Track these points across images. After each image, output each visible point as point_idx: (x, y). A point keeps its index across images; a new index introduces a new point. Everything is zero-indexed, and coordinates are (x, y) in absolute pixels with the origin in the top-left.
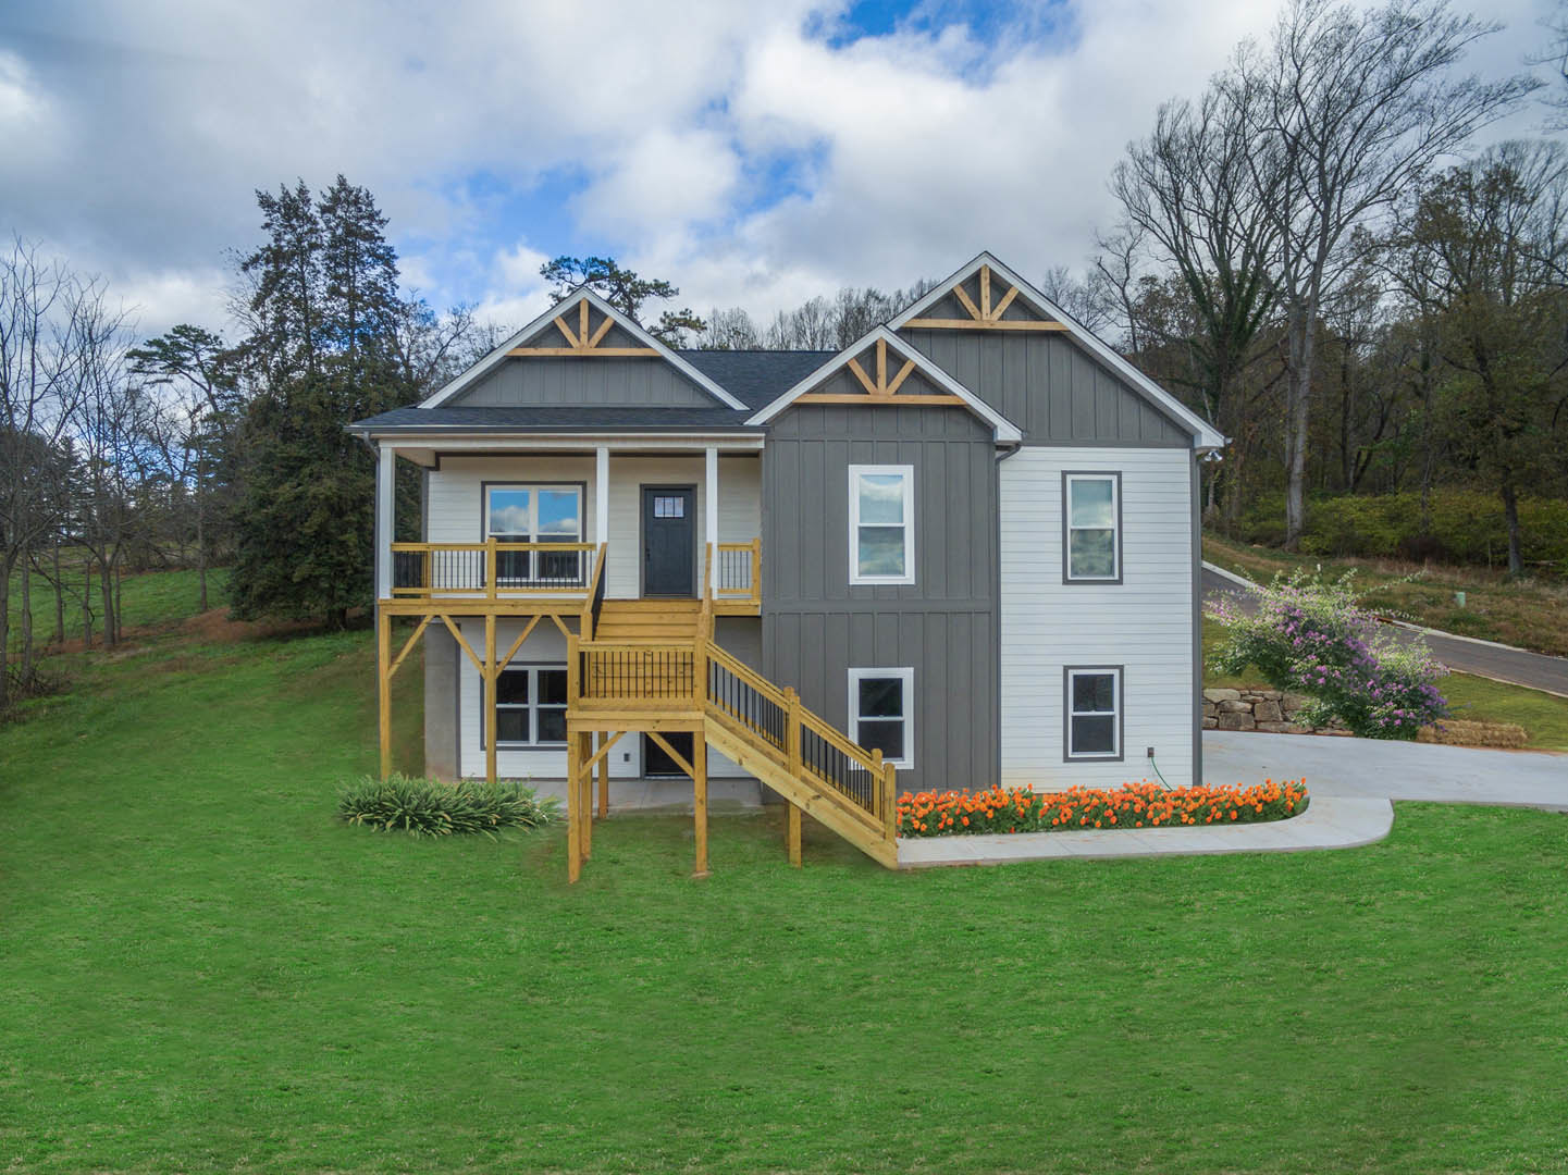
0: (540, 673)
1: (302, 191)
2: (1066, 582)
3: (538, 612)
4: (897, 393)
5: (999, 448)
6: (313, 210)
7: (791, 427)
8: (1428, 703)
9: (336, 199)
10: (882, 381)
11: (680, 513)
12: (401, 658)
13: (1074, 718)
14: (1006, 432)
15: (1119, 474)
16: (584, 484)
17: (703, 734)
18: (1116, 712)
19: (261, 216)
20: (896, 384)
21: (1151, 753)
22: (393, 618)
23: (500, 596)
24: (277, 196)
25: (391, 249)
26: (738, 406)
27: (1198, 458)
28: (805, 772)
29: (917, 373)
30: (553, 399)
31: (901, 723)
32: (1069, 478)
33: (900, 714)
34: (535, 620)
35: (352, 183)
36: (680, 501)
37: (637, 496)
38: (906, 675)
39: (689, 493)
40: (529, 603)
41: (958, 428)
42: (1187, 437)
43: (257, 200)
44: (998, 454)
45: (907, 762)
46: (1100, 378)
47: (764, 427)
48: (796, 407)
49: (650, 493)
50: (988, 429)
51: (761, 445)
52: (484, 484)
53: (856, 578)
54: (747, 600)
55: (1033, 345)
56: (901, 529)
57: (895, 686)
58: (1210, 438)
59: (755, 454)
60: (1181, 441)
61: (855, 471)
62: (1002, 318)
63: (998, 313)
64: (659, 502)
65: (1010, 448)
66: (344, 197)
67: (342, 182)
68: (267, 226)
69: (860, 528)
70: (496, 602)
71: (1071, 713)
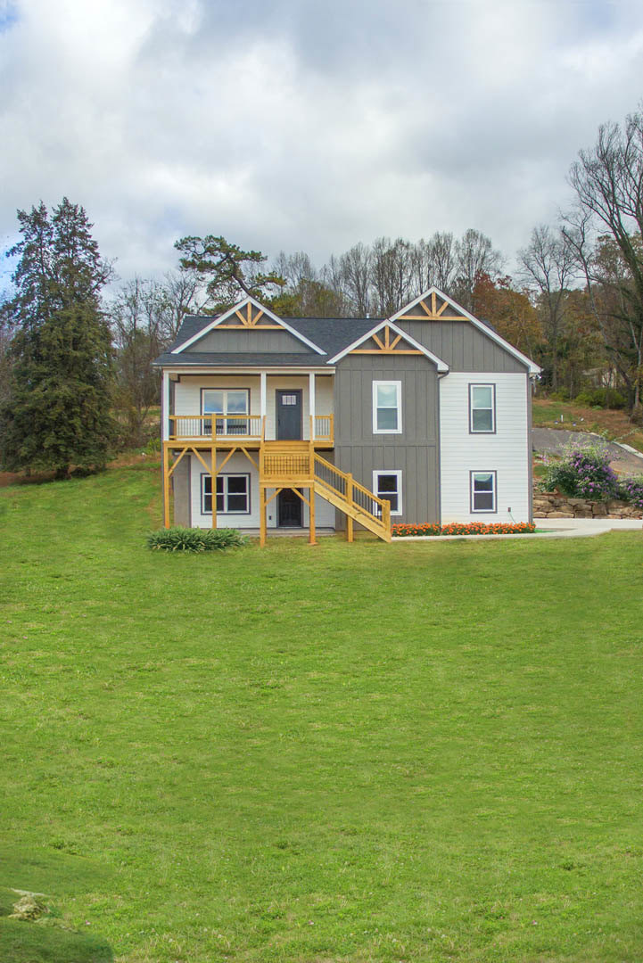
0: (229, 478)
1: (42, 208)
2: (470, 433)
3: (235, 447)
4: (394, 349)
5: (440, 373)
6: (48, 219)
7: (347, 364)
8: (607, 478)
9: (62, 213)
10: (387, 344)
11: (294, 403)
12: (173, 467)
13: (475, 494)
14: (442, 367)
15: (494, 384)
16: (249, 389)
17: (313, 489)
18: (494, 491)
19: (18, 224)
20: (393, 345)
21: (509, 510)
22: (169, 449)
23: (218, 439)
24: (29, 212)
25: (95, 242)
26: (322, 352)
27: (530, 379)
28: (354, 504)
29: (403, 340)
30: (234, 349)
31: (396, 495)
32: (472, 386)
33: (396, 491)
34: (233, 451)
35: (72, 202)
36: (294, 397)
37: (274, 395)
38: (399, 473)
39: (298, 393)
40: (231, 442)
41: (420, 364)
42: (526, 368)
43: (17, 215)
44: (439, 376)
45: (400, 512)
46: (486, 341)
47: (336, 364)
48: (349, 355)
49: (280, 393)
50: (435, 365)
51: (334, 372)
52: (201, 389)
53: (376, 431)
54: (327, 442)
55: (456, 327)
56: (396, 409)
57: (393, 478)
58: (535, 369)
59: (330, 375)
60: (523, 370)
61: (376, 384)
62: (441, 315)
63: (439, 313)
64: (284, 397)
65: (445, 373)
66: (68, 211)
67: (66, 201)
68: (22, 230)
69: (378, 409)
70: (214, 442)
71: (473, 492)
